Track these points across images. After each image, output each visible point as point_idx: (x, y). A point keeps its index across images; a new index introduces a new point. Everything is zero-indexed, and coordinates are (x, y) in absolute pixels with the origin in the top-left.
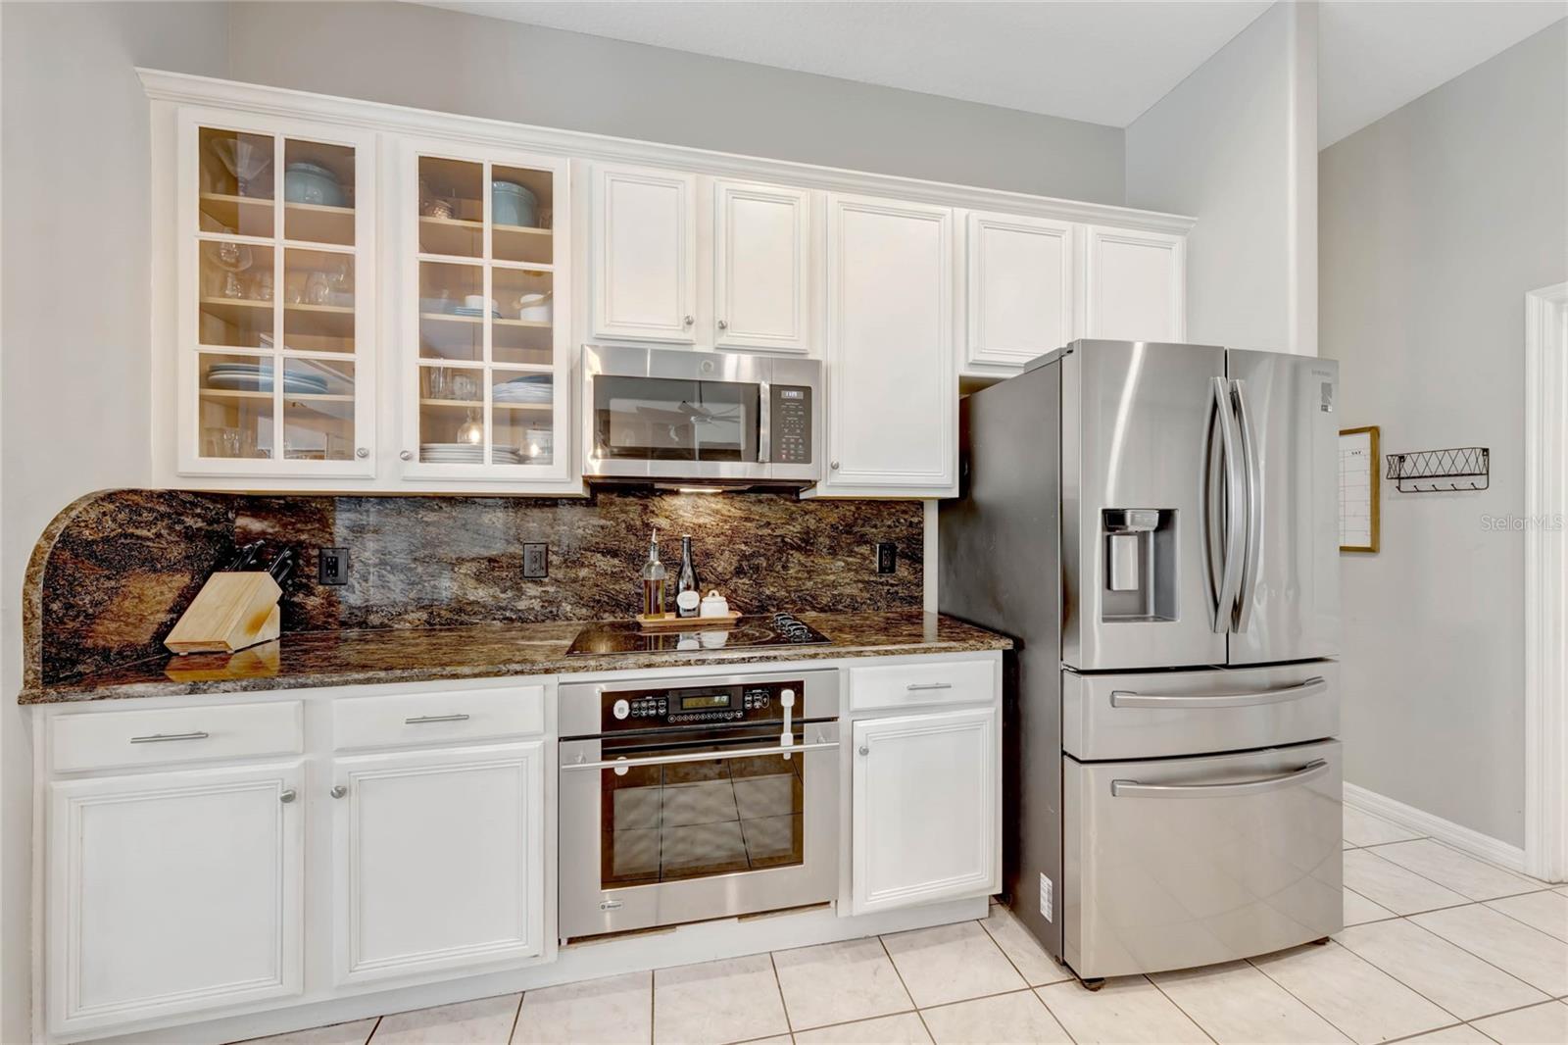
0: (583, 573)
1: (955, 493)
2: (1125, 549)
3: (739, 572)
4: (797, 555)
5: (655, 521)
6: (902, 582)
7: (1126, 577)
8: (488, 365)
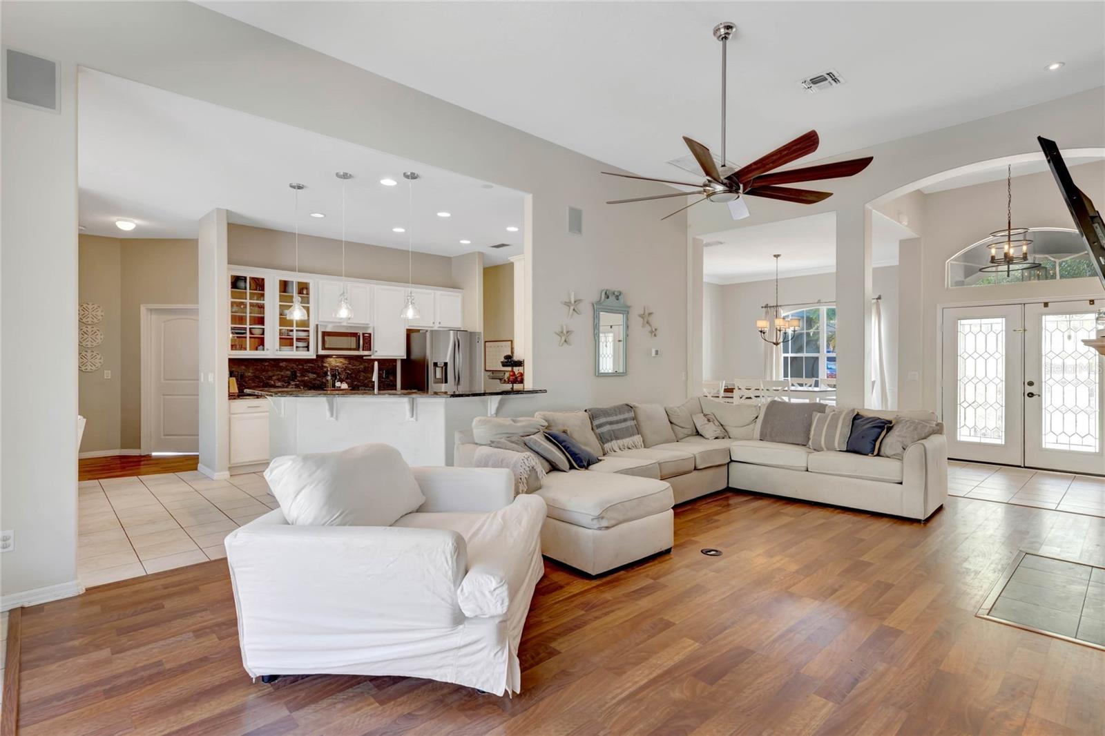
0: (306, 378)
1: (405, 358)
2: (438, 370)
3: (347, 378)
4: (362, 373)
5: (325, 365)
6: (391, 381)
7: (439, 375)
8: (295, 328)
